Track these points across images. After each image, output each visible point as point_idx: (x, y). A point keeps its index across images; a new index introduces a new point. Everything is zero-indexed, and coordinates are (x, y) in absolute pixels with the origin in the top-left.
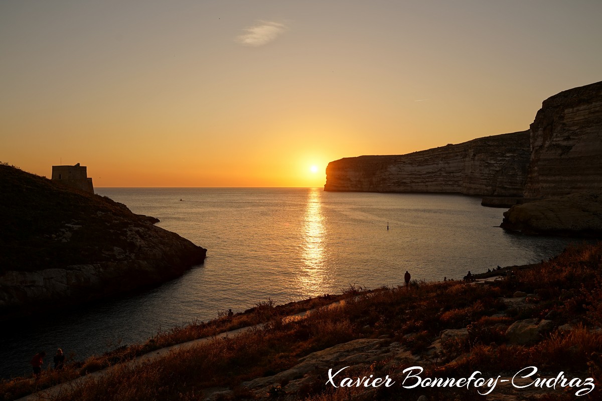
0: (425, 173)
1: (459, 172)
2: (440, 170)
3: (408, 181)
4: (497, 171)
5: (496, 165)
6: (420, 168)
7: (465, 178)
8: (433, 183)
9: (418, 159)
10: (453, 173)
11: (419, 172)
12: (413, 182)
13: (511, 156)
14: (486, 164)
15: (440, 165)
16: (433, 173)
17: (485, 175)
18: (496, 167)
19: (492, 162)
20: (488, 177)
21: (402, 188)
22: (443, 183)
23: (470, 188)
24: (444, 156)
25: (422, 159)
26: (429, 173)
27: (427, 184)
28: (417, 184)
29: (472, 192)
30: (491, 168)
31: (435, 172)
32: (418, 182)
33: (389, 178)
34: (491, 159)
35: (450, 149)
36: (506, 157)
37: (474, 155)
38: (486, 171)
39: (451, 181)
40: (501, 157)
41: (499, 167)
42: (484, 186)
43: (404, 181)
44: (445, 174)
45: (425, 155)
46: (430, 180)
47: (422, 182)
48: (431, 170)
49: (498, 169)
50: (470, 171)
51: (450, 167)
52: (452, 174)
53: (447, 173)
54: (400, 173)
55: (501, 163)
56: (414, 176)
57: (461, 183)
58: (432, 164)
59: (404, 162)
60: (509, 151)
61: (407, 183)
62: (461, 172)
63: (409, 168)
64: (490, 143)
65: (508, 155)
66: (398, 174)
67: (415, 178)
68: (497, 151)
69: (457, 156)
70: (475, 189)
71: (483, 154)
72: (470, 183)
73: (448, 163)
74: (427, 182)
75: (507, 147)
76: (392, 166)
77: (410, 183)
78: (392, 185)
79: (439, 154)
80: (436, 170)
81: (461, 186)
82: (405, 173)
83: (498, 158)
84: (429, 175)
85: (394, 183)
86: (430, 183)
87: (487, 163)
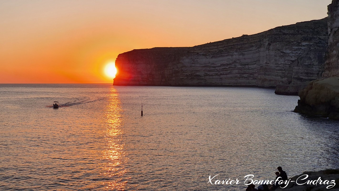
0: (219, 65)
1: (254, 64)
2: (235, 62)
3: (201, 73)
4: (293, 61)
5: (291, 54)
6: (214, 60)
7: (260, 69)
8: (228, 75)
9: (212, 50)
10: (248, 64)
11: (213, 64)
12: (207, 75)
13: (308, 45)
14: (282, 54)
15: (234, 56)
16: (228, 65)
17: (280, 66)
18: (292, 57)
19: (288, 51)
20: (283, 67)
21: (195, 82)
22: (238, 75)
23: (265, 80)
24: (239, 47)
25: (216, 50)
26: (224, 65)
27: (222, 76)
28: (211, 77)
29: (266, 84)
30: (287, 58)
31: (230, 64)
32: (212, 75)
33: (182, 70)
34: (286, 49)
35: (245, 40)
36: (301, 46)
37: (269, 44)
38: (281, 61)
39: (246, 73)
40: (297, 46)
41: (295, 56)
42: (279, 77)
43: (198, 73)
44: (240, 66)
45: (220, 46)
46: (225, 72)
47: (217, 75)
48: (225, 62)
49: (293, 59)
50: (265, 62)
51: (245, 59)
52: (247, 66)
53: (241, 65)
54: (193, 65)
55: (297, 53)
56: (208, 69)
57: (256, 75)
58: (227, 56)
59: (198, 54)
60: (305, 40)
61: (201, 76)
62: (256, 63)
63: (203, 60)
64: (285, 31)
65: (304, 43)
66: (191, 66)
67: (209, 71)
68: (293, 40)
69: (252, 46)
70: (270, 80)
71: (278, 43)
72: (265, 74)
73: (243, 55)
74: (221, 74)
75: (303, 36)
76: (185, 57)
77: (205, 76)
78: (185, 78)
79: (234, 45)
80: (231, 62)
81: (256, 79)
82: (198, 65)
83: (293, 47)
84: (223, 67)
85: (187, 76)
86: (225, 76)
87: (283, 52)
